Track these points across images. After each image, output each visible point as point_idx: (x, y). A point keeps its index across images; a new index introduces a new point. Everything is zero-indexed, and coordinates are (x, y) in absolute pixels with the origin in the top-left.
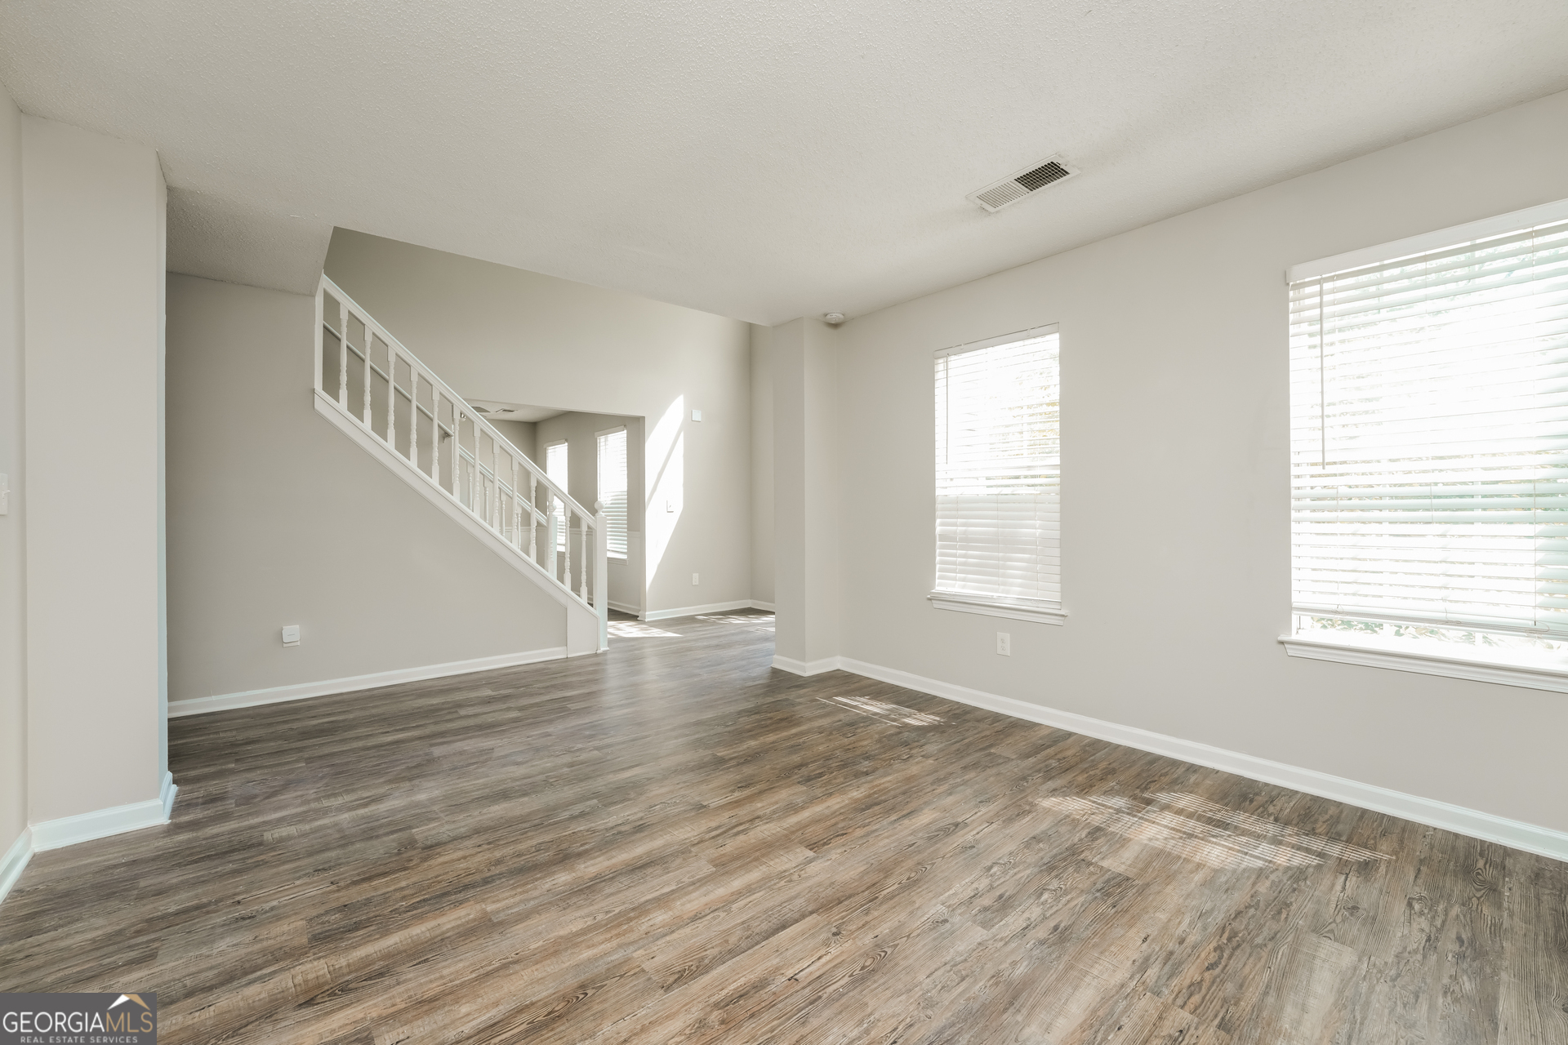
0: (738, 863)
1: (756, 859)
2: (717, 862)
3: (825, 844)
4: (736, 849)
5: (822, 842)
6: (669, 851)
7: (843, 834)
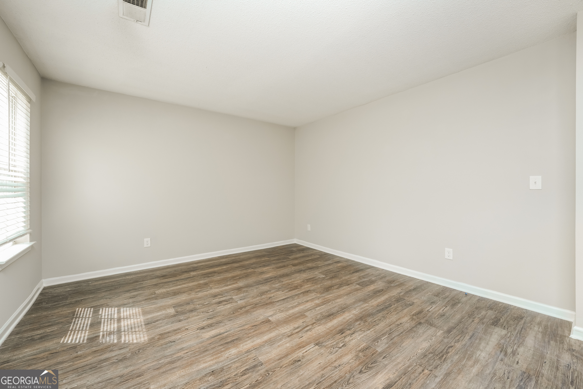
0: (297, 315)
1: (290, 317)
2: (304, 316)
3: (263, 322)
4: (298, 321)
5: (264, 323)
6: (323, 321)
7: (254, 326)
